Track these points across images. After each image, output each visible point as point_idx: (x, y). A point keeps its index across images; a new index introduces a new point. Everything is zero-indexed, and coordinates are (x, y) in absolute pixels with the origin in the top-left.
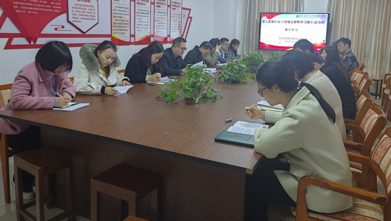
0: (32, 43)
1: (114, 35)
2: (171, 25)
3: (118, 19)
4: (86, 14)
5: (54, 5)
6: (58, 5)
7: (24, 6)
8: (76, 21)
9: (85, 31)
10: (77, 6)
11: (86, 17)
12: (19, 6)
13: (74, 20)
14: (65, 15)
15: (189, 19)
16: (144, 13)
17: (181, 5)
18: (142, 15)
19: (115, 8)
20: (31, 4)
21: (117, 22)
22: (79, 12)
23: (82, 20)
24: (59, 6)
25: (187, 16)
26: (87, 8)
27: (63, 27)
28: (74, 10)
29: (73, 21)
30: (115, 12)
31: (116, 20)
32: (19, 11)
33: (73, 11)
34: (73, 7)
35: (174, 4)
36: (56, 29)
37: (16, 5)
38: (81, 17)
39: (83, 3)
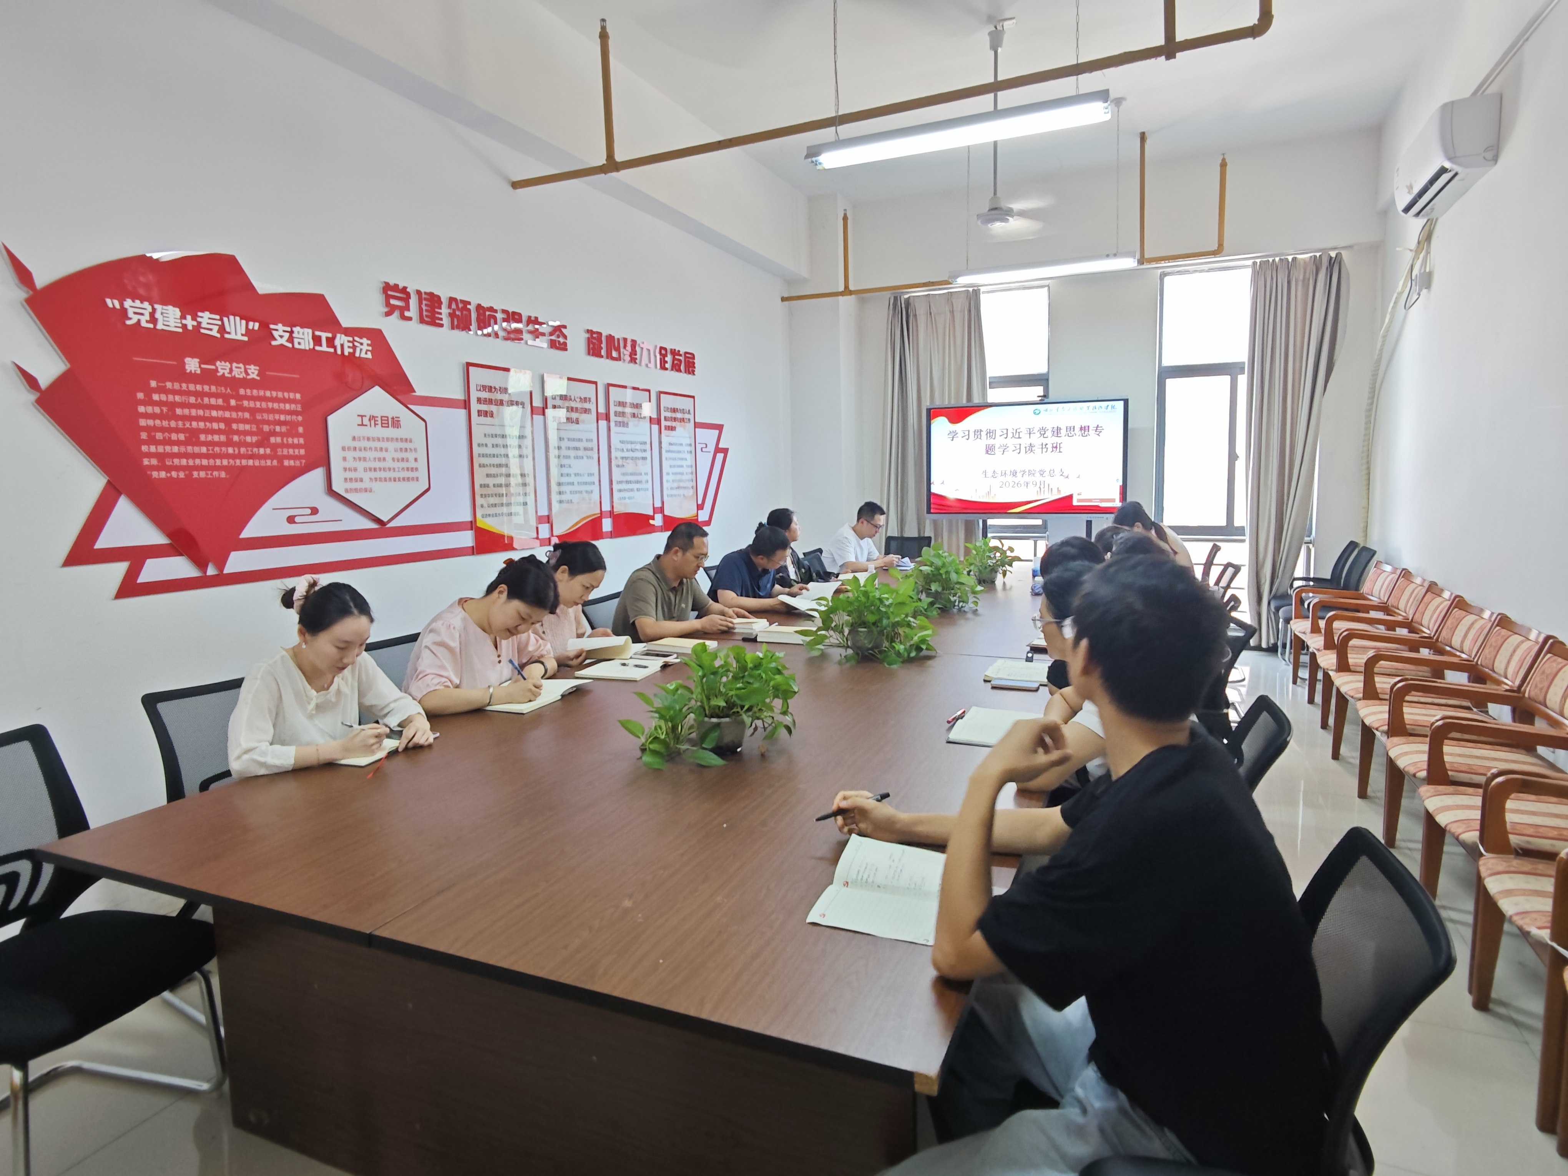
0: (211, 571)
1: (482, 523)
2: (665, 477)
3: (493, 471)
4: (389, 464)
5: (282, 446)
6: (293, 446)
7: (179, 456)
8: (356, 490)
9: (385, 519)
10: (357, 444)
11: (388, 475)
12: (161, 457)
13: (350, 485)
14: (318, 474)
15: (720, 456)
16: (577, 449)
17: (691, 417)
18: (572, 453)
19: (484, 441)
20: (204, 450)
21: (491, 481)
22: (365, 459)
23: (376, 486)
24: (299, 446)
25: (712, 448)
26: (391, 446)
27: (314, 511)
28: (350, 455)
29: (347, 491)
30: (483, 450)
31: (488, 476)
32: (163, 474)
33: (345, 459)
34: (344, 449)
35: (669, 414)
36: (291, 520)
37: (149, 455)
38: (374, 475)
39: (379, 431)
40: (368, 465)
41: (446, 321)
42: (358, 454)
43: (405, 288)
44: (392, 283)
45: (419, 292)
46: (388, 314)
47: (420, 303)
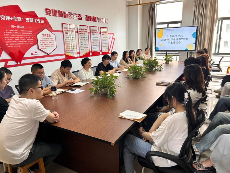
0: (19, 63)
2: (102, 44)
4: (49, 43)
5: (29, 41)
6: (31, 41)
7: (12, 43)
9: (49, 54)
10: (43, 40)
11: (49, 45)
12: (9, 43)
13: (42, 48)
14: (36, 46)
15: (113, 40)
16: (85, 39)
17: (107, 32)
18: (83, 40)
19: (66, 38)
20: (16, 42)
23: (46, 47)
25: (112, 38)
26: (49, 40)
27: (36, 52)
30: (66, 40)
31: (67, 45)
32: (9, 46)
33: (41, 43)
34: (40, 41)
35: (103, 32)
36: (32, 54)
37: (7, 43)
38: (46, 45)
39: (46, 37)
40: (45, 44)
41: (58, 15)
42: (43, 42)
43: (50, 9)
44: (47, 8)
45: (52, 10)
46: (47, 15)
47: (53, 12)
